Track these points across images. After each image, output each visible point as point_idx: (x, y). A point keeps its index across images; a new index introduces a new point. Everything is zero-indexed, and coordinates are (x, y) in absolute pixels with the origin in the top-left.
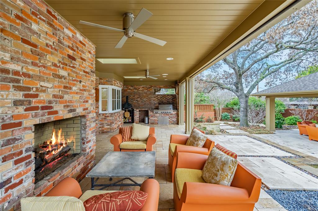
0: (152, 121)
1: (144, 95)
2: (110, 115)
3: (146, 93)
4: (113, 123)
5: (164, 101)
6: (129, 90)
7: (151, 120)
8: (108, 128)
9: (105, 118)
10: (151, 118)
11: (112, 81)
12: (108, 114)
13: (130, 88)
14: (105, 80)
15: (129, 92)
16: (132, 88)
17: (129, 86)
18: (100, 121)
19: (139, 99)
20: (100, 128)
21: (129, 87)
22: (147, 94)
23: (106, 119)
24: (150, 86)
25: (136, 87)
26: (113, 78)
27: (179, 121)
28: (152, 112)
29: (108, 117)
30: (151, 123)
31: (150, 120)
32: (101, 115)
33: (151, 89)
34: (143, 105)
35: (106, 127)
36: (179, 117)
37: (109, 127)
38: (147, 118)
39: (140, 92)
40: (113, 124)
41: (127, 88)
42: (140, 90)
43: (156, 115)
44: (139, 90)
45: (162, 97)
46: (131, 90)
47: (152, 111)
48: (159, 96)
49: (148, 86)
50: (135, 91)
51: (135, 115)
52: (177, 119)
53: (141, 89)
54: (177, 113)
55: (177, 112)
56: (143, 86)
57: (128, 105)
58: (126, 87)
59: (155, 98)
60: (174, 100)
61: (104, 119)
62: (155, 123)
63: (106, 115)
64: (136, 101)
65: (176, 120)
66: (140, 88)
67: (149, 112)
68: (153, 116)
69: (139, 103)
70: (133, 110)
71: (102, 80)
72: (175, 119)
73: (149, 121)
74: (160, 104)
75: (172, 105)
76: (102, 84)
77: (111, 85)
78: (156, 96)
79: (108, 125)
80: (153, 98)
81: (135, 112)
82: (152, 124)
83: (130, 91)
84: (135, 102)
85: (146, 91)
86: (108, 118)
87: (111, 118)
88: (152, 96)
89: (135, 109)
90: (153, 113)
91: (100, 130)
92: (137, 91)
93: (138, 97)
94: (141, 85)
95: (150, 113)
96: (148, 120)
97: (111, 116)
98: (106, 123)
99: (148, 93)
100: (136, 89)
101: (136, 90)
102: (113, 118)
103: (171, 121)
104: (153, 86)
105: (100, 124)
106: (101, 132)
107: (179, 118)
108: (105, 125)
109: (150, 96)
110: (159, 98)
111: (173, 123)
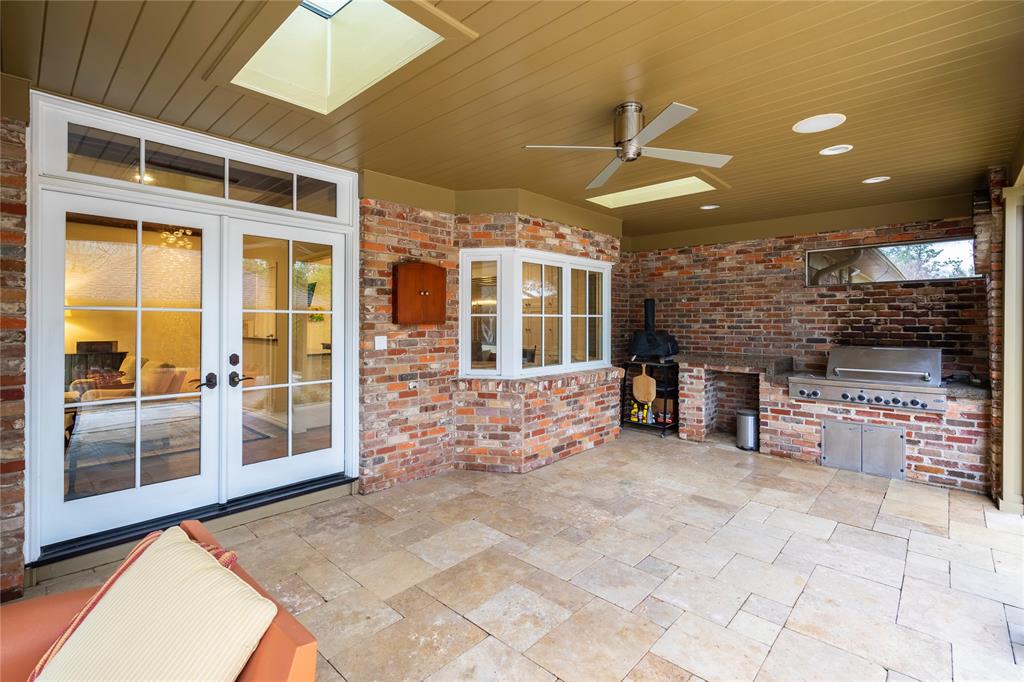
0: (782, 441)
1: (749, 290)
2: (500, 388)
3: (758, 282)
4: (517, 430)
5: (877, 323)
6: (672, 269)
7: (774, 432)
8: (495, 452)
9: (482, 400)
10: (772, 423)
11: (513, 227)
12: (491, 385)
13: (674, 262)
14: (482, 226)
15: (668, 279)
16: (682, 260)
17: (672, 254)
18: (460, 411)
19: (719, 314)
20: (458, 443)
21: (673, 258)
22: (763, 286)
23: (483, 405)
24: (781, 242)
25: (704, 253)
26: (515, 211)
27: (999, 476)
28: (781, 389)
29: (493, 396)
30: (772, 453)
31: (766, 431)
32: (462, 386)
33: (788, 258)
34: (743, 345)
35: (483, 443)
36: (999, 442)
37: (496, 444)
38: (750, 420)
39: (728, 276)
40: (518, 436)
41: (659, 264)
42: (723, 269)
43: (806, 407)
44: (721, 265)
45: (861, 301)
46: (682, 268)
47: (779, 383)
48: (840, 296)
49: (769, 243)
50: (698, 271)
51: (687, 396)
52: (987, 459)
53: (729, 262)
54: (987, 416)
55: (988, 407)
56: (739, 245)
57: (649, 341)
58: (658, 260)
59: (813, 308)
60: (964, 315)
61: (477, 404)
62: (798, 454)
63: (484, 390)
64: (705, 321)
65: (976, 460)
66: (722, 259)
67: (764, 385)
68: (788, 413)
69: (720, 333)
70: (674, 369)
71: (469, 227)
72: (966, 457)
73: (764, 437)
74: (844, 340)
75: (938, 353)
76: (466, 245)
77: (507, 245)
78: (822, 296)
79: (493, 437)
80: (798, 308)
81: (684, 377)
82: (782, 456)
83: (675, 273)
84: (696, 326)
85: (761, 267)
86: (490, 403)
87: (507, 404)
88: (795, 297)
89: (683, 365)
90: (786, 393)
91: (460, 457)
92: (708, 271)
93: (711, 304)
94: (732, 243)
95: (769, 394)
96: (757, 432)
97: (506, 396)
98: (486, 428)
99: (771, 279)
100: (702, 262)
101: (704, 267)
102: (517, 406)
103: (927, 462)
104: (798, 241)
105: (459, 428)
106: (462, 464)
107: (1000, 454)
108: (481, 435)
109: (780, 296)
110: (842, 308)
111: (944, 476)
